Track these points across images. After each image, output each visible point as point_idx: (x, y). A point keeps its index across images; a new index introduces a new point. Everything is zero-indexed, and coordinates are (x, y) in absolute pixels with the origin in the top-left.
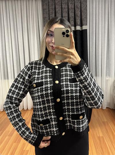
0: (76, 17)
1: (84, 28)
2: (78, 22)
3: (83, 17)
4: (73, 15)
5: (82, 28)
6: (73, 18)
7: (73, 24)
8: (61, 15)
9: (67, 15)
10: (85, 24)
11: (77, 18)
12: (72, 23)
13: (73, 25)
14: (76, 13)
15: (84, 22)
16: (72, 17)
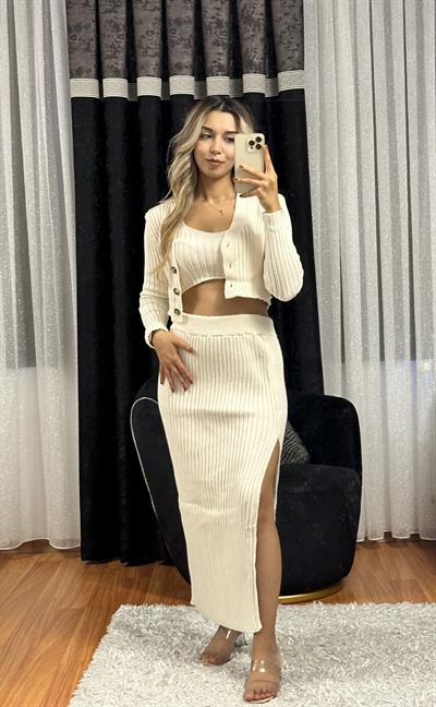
0: (242, 26)
2: (255, 50)
3: (280, 28)
4: (224, 16)
6: (226, 29)
7: (223, 61)
8: (158, 14)
9: (190, 14)
11: (250, 29)
13: (220, 68)
14: (241, 6)
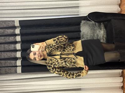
1: (17, 24)
2: (10, 31)
3: (5, 26)
5: (18, 27)
6: (5, 37)
7: (13, 37)
8: (3, 53)
9: (2, 45)
10: (13, 23)
11: (5, 32)
12: (12, 39)
15: (11, 25)
16: (4, 39)
